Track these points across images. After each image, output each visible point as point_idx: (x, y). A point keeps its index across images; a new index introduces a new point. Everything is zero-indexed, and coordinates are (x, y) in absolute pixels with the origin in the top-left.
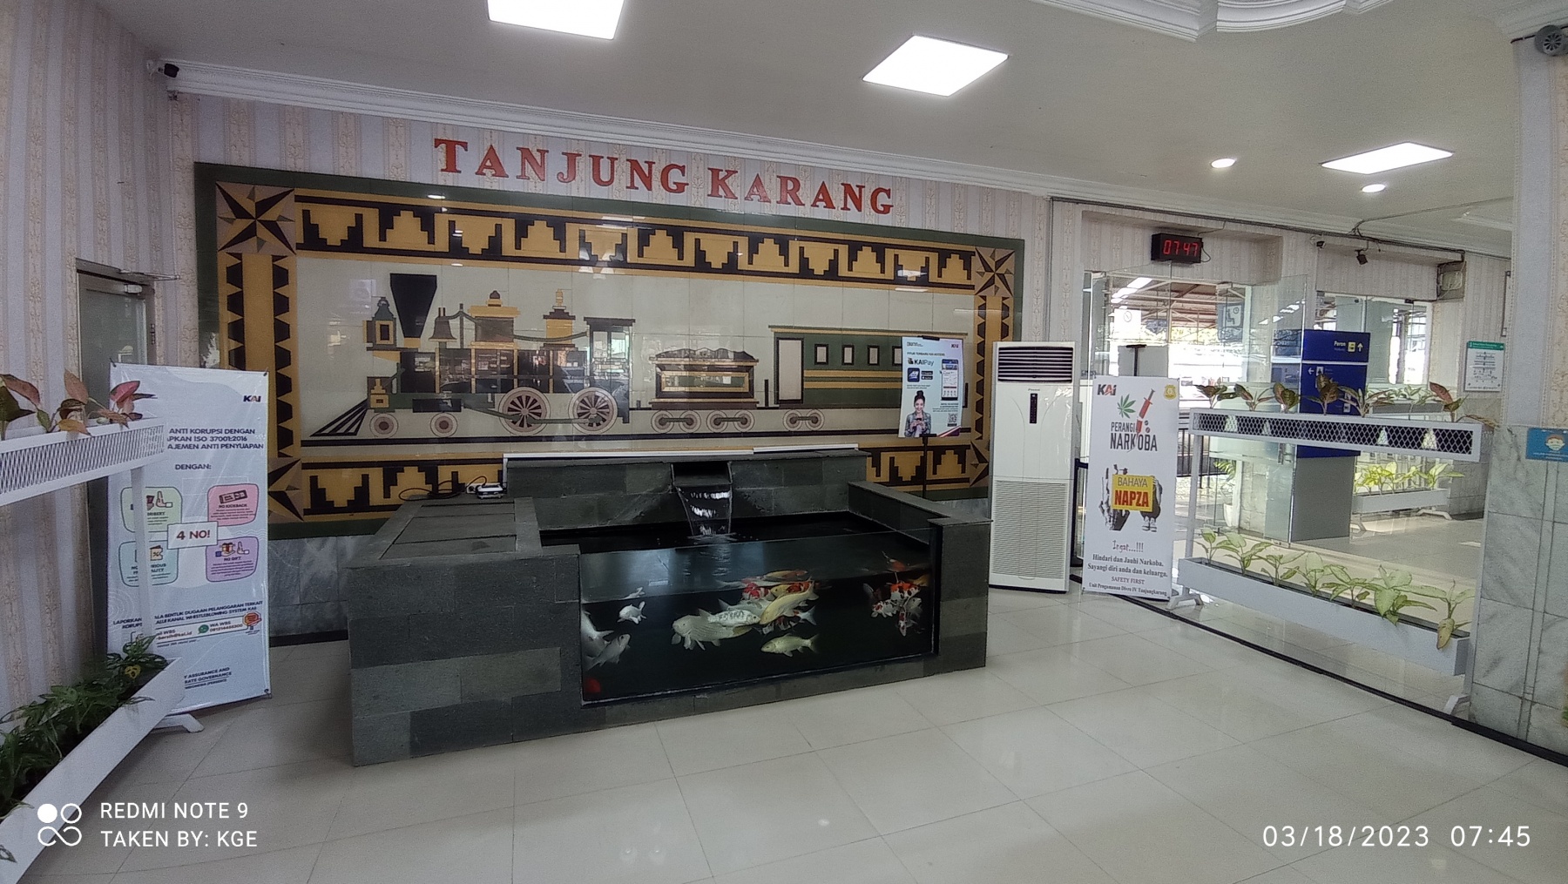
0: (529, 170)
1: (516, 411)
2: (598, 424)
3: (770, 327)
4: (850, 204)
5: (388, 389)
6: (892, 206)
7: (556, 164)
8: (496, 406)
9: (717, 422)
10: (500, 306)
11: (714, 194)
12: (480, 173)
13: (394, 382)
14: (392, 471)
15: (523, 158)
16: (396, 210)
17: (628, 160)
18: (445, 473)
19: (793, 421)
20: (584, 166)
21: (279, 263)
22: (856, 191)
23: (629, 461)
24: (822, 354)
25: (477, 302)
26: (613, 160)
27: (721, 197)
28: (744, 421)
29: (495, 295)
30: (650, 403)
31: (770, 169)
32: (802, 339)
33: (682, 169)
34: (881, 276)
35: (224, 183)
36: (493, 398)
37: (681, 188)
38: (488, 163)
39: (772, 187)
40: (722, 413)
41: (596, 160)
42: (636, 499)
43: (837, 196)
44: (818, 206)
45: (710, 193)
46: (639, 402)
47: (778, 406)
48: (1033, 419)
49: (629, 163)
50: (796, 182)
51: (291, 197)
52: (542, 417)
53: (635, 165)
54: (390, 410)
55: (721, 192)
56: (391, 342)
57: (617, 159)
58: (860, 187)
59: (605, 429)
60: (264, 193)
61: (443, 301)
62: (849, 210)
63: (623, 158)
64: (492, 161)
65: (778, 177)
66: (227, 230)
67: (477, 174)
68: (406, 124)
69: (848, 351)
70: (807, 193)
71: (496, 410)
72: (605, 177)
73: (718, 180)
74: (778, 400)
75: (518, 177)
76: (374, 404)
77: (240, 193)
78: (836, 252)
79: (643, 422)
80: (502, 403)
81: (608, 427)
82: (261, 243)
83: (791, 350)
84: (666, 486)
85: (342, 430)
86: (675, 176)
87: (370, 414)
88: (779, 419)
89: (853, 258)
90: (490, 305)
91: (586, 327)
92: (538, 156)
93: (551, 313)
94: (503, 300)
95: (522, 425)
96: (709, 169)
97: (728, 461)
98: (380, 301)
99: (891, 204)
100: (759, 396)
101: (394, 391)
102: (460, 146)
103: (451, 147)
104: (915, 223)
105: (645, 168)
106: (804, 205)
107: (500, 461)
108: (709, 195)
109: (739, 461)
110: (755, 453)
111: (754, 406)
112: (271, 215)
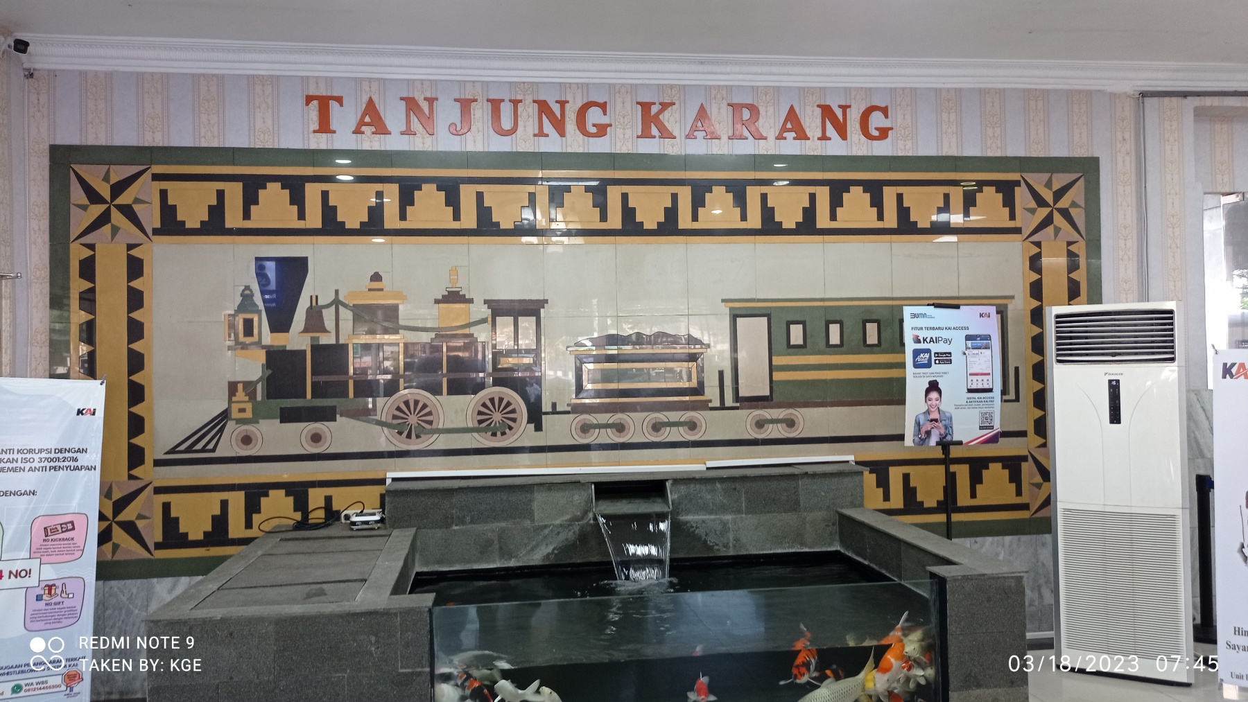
0: (416, 125)
1: (403, 418)
2: (503, 434)
3: (723, 301)
4: (831, 131)
5: (252, 395)
6: (892, 129)
7: (447, 113)
8: (379, 412)
9: (657, 427)
10: (382, 290)
11: (646, 134)
12: (357, 131)
13: (259, 387)
14: (255, 494)
15: (408, 110)
16: (262, 181)
17: (534, 101)
18: (316, 498)
19: (760, 424)
20: (480, 112)
21: (133, 252)
22: (839, 113)
23: (538, 480)
24: (796, 334)
25: (354, 287)
26: (516, 103)
27: (654, 137)
28: (692, 426)
29: (376, 277)
30: (568, 405)
31: (719, 96)
32: (768, 316)
33: (603, 106)
34: (880, 225)
35: (78, 166)
36: (374, 404)
37: (602, 130)
38: (367, 119)
39: (721, 118)
40: (662, 416)
41: (495, 104)
42: (546, 531)
43: (811, 122)
44: (785, 138)
45: (640, 133)
46: (554, 405)
47: (738, 405)
48: (1115, 417)
49: (536, 105)
50: (753, 109)
51: (148, 175)
52: (434, 426)
53: (543, 107)
54: (254, 421)
55: (654, 131)
56: (255, 338)
57: (521, 101)
58: (844, 108)
59: (512, 439)
60: (120, 173)
61: (314, 288)
62: (830, 139)
63: (529, 99)
64: (372, 117)
65: (729, 105)
66: (80, 219)
67: (354, 133)
68: (274, 80)
69: (834, 330)
70: (770, 122)
71: (378, 417)
72: (507, 124)
73: (650, 117)
74: (737, 398)
75: (402, 133)
76: (235, 414)
77: (94, 175)
78: (812, 197)
79: (558, 430)
80: (386, 409)
81: (516, 437)
82: (115, 230)
83: (754, 331)
84: (586, 513)
85: (199, 446)
86: (594, 116)
87: (230, 426)
88: (741, 423)
89: (836, 202)
90: (370, 290)
91: (486, 312)
92: (425, 106)
93: (443, 296)
94: (386, 283)
95: (409, 436)
96: (638, 103)
97: (667, 480)
98: (243, 291)
99: (889, 126)
100: (711, 393)
101: (259, 398)
102: (334, 102)
103: (323, 103)
104: (927, 149)
105: (556, 109)
106: (766, 139)
107: (382, 482)
108: (638, 137)
109: (683, 480)
110: (707, 468)
111: (704, 406)
112: (125, 199)
